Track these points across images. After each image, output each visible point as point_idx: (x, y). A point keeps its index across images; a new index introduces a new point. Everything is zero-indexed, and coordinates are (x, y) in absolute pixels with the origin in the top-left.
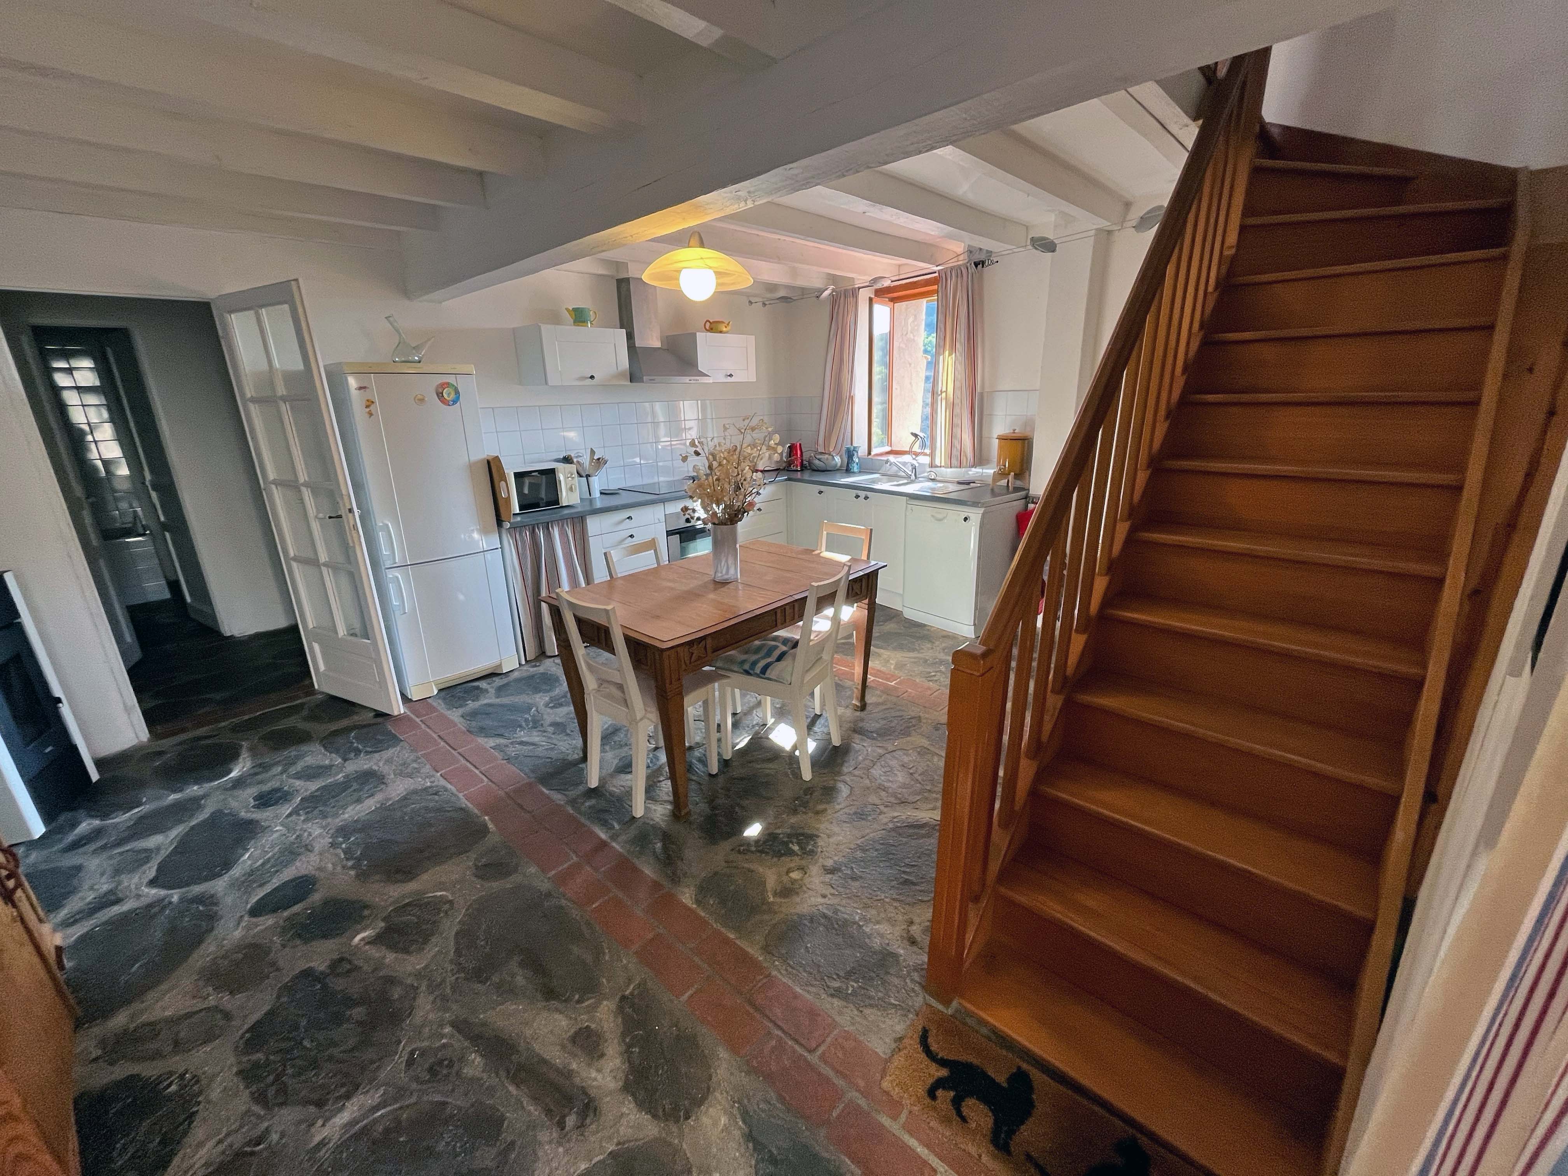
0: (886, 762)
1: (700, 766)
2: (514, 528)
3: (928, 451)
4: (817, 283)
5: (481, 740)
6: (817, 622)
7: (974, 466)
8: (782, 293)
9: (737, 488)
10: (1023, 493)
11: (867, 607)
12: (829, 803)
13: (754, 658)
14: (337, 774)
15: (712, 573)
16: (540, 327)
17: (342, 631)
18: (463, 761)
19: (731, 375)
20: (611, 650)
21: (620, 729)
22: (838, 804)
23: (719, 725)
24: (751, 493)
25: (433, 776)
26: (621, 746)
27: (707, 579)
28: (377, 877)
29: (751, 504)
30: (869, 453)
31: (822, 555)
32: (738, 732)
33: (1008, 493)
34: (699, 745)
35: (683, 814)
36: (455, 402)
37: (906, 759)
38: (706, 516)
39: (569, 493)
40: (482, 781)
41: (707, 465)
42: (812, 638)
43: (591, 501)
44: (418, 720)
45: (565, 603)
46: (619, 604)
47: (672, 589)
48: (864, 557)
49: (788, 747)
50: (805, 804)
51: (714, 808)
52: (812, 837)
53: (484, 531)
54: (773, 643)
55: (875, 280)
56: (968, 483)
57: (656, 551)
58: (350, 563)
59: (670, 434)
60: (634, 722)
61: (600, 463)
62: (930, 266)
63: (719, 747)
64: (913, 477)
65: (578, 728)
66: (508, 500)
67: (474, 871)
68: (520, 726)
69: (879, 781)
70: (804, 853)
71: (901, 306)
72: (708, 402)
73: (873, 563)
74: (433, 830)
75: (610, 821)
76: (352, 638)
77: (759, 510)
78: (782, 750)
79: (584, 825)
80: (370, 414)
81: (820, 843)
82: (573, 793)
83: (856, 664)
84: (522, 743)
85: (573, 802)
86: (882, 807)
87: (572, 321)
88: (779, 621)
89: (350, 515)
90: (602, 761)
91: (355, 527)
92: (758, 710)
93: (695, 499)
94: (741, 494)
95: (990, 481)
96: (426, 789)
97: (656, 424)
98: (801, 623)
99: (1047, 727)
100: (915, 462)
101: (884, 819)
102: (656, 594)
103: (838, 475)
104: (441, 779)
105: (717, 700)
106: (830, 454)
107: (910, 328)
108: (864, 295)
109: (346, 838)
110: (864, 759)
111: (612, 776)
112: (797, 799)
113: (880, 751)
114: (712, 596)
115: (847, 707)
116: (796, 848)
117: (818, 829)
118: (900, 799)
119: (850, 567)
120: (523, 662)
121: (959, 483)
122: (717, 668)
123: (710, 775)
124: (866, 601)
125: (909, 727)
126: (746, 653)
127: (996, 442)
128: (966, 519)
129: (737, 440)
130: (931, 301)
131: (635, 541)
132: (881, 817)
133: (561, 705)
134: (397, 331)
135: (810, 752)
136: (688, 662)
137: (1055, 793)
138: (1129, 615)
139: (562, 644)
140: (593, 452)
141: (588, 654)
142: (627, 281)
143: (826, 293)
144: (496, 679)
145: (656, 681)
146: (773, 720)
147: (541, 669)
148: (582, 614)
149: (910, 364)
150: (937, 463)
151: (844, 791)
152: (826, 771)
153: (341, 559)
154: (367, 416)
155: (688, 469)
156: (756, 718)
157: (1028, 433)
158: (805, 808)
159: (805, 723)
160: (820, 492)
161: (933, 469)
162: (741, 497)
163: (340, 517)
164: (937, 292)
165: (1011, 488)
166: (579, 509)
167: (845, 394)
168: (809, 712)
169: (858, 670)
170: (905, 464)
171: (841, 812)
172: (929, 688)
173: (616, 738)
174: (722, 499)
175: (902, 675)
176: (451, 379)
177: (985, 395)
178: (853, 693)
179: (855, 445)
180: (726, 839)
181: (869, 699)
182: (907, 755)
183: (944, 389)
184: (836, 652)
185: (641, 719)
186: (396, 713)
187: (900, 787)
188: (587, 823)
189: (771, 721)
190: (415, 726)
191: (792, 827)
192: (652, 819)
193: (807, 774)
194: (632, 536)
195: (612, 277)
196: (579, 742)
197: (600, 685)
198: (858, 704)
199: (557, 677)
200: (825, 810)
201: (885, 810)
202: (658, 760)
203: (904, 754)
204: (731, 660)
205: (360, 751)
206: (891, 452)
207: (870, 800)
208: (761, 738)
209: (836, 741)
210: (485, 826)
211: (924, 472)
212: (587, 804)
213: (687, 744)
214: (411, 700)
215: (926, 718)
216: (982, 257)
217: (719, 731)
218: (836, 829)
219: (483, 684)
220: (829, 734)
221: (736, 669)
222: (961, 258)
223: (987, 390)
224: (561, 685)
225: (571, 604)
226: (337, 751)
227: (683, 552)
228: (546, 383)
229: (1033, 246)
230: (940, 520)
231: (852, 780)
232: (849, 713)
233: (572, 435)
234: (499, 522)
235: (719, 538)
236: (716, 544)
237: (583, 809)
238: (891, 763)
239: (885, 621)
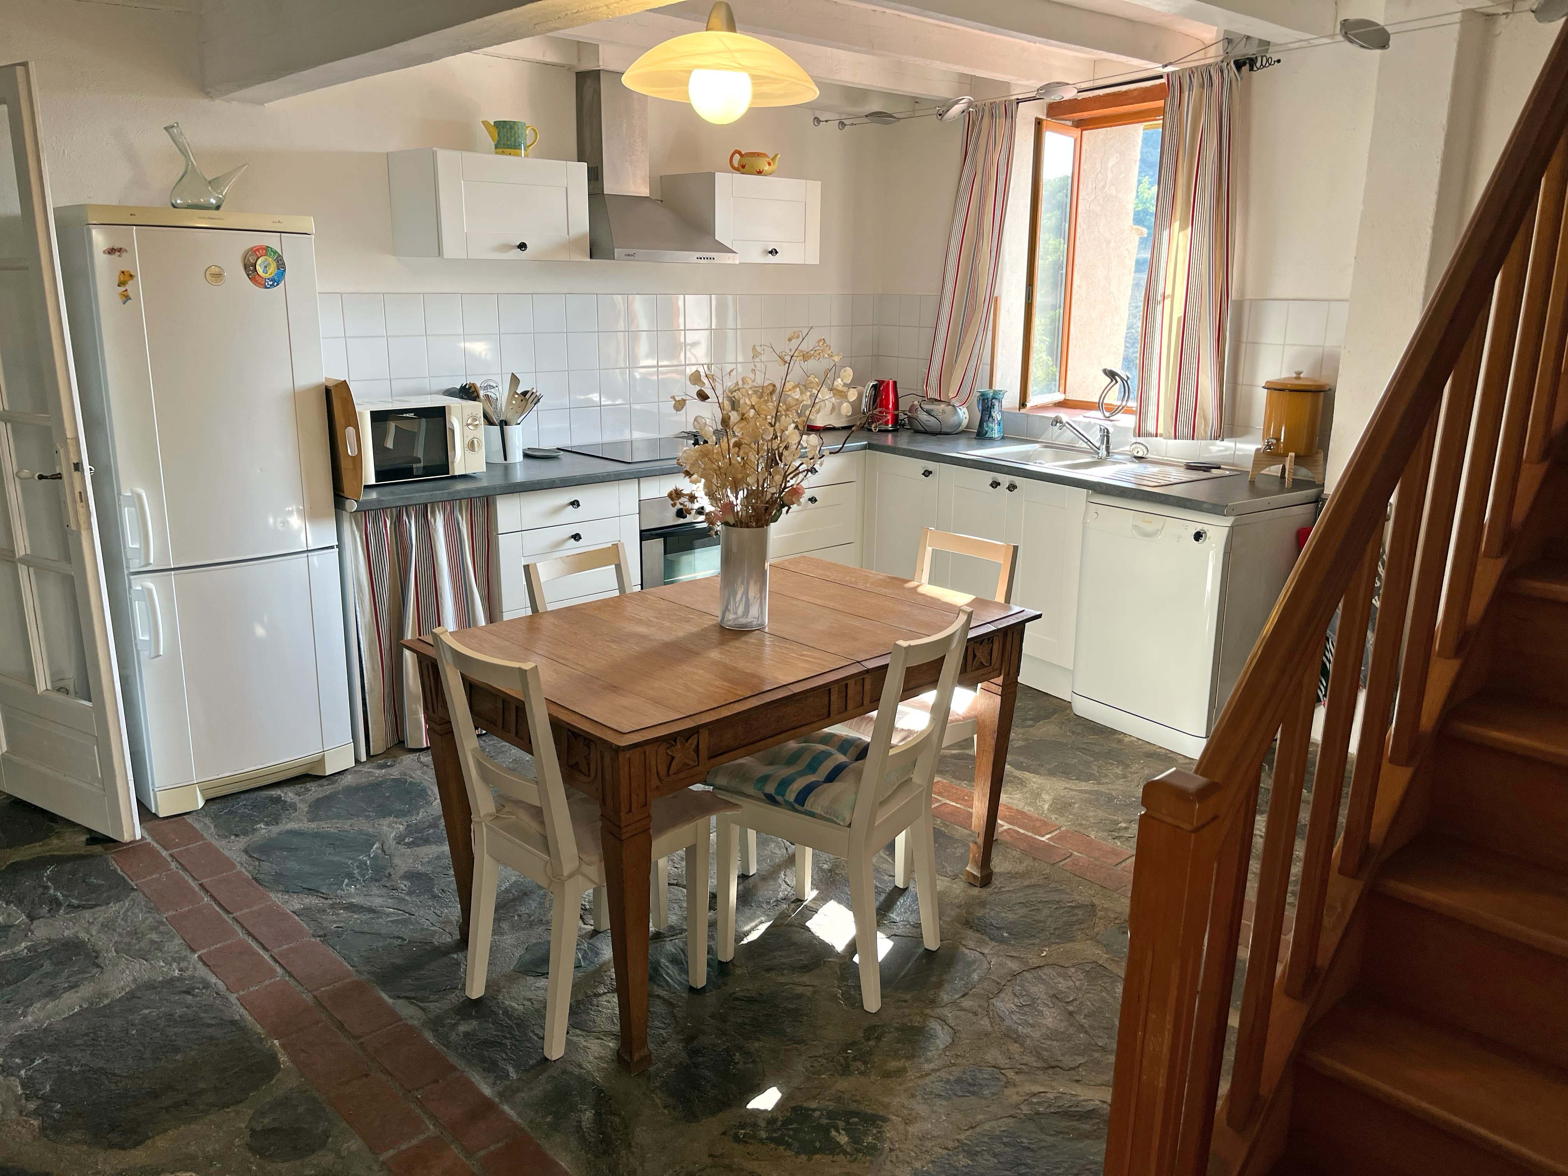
0: (1022, 986)
1: (673, 970)
2: (364, 510)
3: (1133, 404)
4: (941, 90)
5: (276, 898)
6: (906, 714)
7: (1219, 436)
8: (875, 106)
9: (773, 461)
10: (1311, 492)
11: (999, 690)
12: (911, 1057)
13: (785, 772)
14: (17, 942)
15: (718, 613)
16: (434, 154)
17: (42, 684)
18: (241, 934)
19: (774, 252)
20: (525, 743)
21: (532, 892)
22: (930, 1061)
23: (713, 896)
24: (796, 472)
25: (184, 959)
26: (531, 924)
27: (708, 622)
28: (77, 1135)
29: (796, 492)
30: (1023, 405)
31: (921, 590)
32: (748, 912)
33: (1282, 490)
34: (674, 931)
35: (636, 1057)
36: (276, 281)
37: (1063, 985)
38: (712, 509)
39: (468, 453)
40: (273, 972)
41: (719, 417)
42: (894, 741)
43: (507, 469)
44: (164, 853)
45: (449, 655)
46: (544, 660)
47: (644, 637)
48: (1000, 598)
49: (840, 946)
50: (864, 1057)
51: (694, 1053)
52: (874, 1120)
53: (311, 515)
54: (822, 747)
55: (1048, 88)
56: (1207, 468)
57: (618, 568)
58: (68, 559)
59: (655, 351)
60: (557, 878)
61: (528, 399)
62: (1151, 65)
63: (711, 937)
64: (1103, 452)
65: (454, 886)
66: (358, 460)
67: (248, 1139)
68: (350, 876)
69: (1008, 1022)
70: (858, 1151)
71: (1092, 136)
72: (730, 297)
73: (1016, 609)
74: (179, 1057)
75: (501, 1063)
76: (60, 697)
77: (813, 500)
78: (828, 949)
79: (453, 1068)
80: (126, 298)
81: (889, 1133)
82: (436, 1007)
83: (976, 798)
84: (351, 908)
85: (436, 1024)
86: (1011, 1074)
87: (493, 144)
88: (834, 707)
89: (76, 475)
90: (494, 950)
91: (83, 496)
92: (788, 872)
93: (695, 476)
94: (778, 473)
95: (1249, 466)
96: (170, 982)
97: (632, 335)
98: (874, 714)
99: (1329, 940)
100: (1107, 424)
101: (1012, 1095)
102: (614, 646)
103: (962, 442)
104: (200, 965)
105: (713, 849)
106: (949, 404)
107: (1110, 175)
108: (1027, 114)
109: (28, 1060)
110: (982, 979)
111: (511, 978)
112: (852, 1044)
113: (1014, 966)
114: (715, 654)
115: (955, 877)
116: (843, 1139)
117: (886, 1106)
118: (1045, 1061)
119: (970, 615)
120: (364, 758)
121: (1190, 467)
122: (716, 788)
123: (692, 990)
124: (999, 680)
125: (1071, 924)
126: (771, 763)
127: (1261, 396)
128: (1198, 536)
129: (774, 374)
130: (1151, 127)
131: (584, 546)
132: (1007, 1092)
133: (426, 841)
134: (183, 152)
135: (880, 960)
136: (663, 771)
137: (1339, 1066)
138: (1495, 734)
139: (438, 728)
140: (515, 380)
141: (483, 749)
142: (596, 75)
143: (957, 109)
144: (313, 786)
145: (604, 803)
146: (815, 893)
147: (395, 772)
148: (477, 677)
149: (1108, 243)
150: (1151, 427)
151: (942, 1036)
152: (908, 997)
153: (50, 551)
154: (119, 300)
155: (685, 420)
156: (784, 885)
157: (1323, 380)
158: (865, 1063)
159: (872, 904)
160: (927, 473)
161: (1141, 440)
162: (778, 478)
163: (58, 476)
164: (1162, 111)
165: (1288, 482)
166: (484, 483)
167: (983, 292)
168: (881, 881)
169: (979, 808)
170: (1089, 426)
171: (933, 1077)
172: (1114, 852)
173: (523, 909)
174: (744, 480)
175: (1065, 824)
176: (272, 241)
177: (1247, 305)
178: (968, 851)
179: (997, 387)
180: (713, 1113)
181: (999, 864)
182: (1066, 977)
183: (1168, 292)
184: (941, 772)
185: (571, 876)
186: (127, 838)
187: (1048, 1038)
188: (460, 1064)
189: (810, 894)
190: (159, 864)
191: (839, 1099)
192: (580, 1066)
193: (872, 1001)
194: (577, 537)
195: (570, 68)
196: (455, 911)
197: (500, 808)
198: (976, 873)
199: (424, 790)
200: (901, 1071)
201: (1017, 1078)
202: (597, 954)
203: (1059, 975)
204: (743, 775)
205: (59, 905)
206: (1063, 404)
207: (988, 1057)
208: (790, 925)
209: (931, 942)
210: (273, 1057)
211: (1123, 444)
212: (463, 1028)
213: (652, 929)
214: (155, 816)
215: (1106, 910)
216: (1251, 51)
217: (712, 907)
218: (920, 1108)
219: (288, 795)
220: (918, 926)
221: (751, 791)
222: (1212, 51)
223: (1249, 296)
224: (429, 803)
225: (459, 657)
226: (19, 902)
227: (670, 570)
228: (440, 253)
229: (1346, 35)
230: (1147, 535)
231: (957, 1017)
232: (958, 889)
233: (479, 348)
234: (339, 499)
235: (735, 549)
236: (727, 560)
237: (453, 1037)
238: (1033, 989)
239: (1036, 719)
